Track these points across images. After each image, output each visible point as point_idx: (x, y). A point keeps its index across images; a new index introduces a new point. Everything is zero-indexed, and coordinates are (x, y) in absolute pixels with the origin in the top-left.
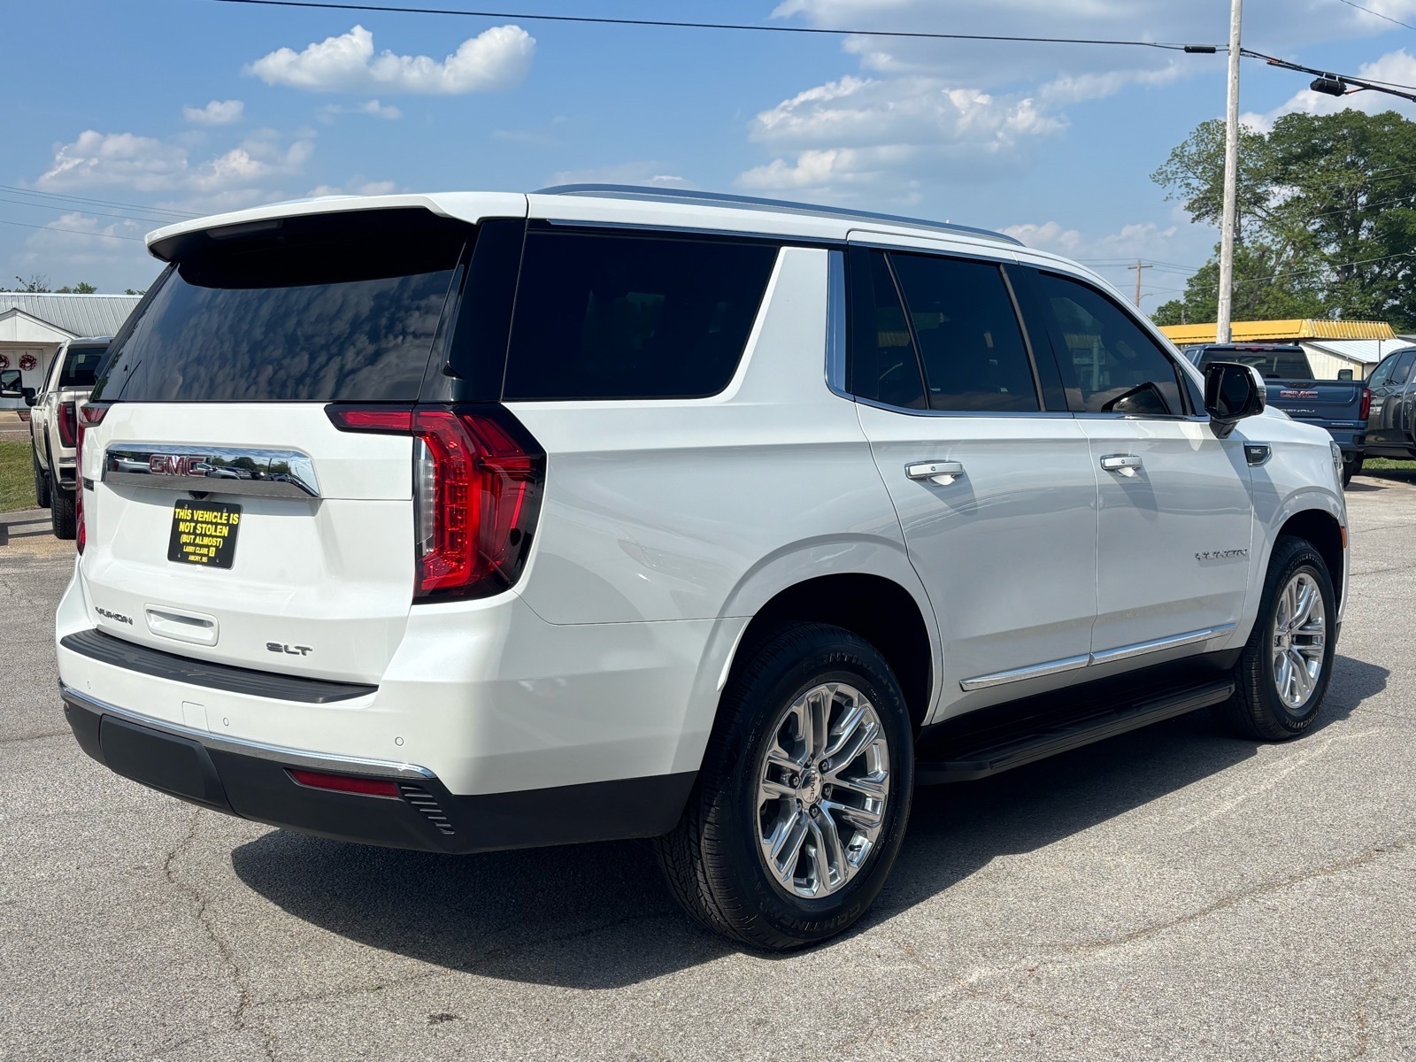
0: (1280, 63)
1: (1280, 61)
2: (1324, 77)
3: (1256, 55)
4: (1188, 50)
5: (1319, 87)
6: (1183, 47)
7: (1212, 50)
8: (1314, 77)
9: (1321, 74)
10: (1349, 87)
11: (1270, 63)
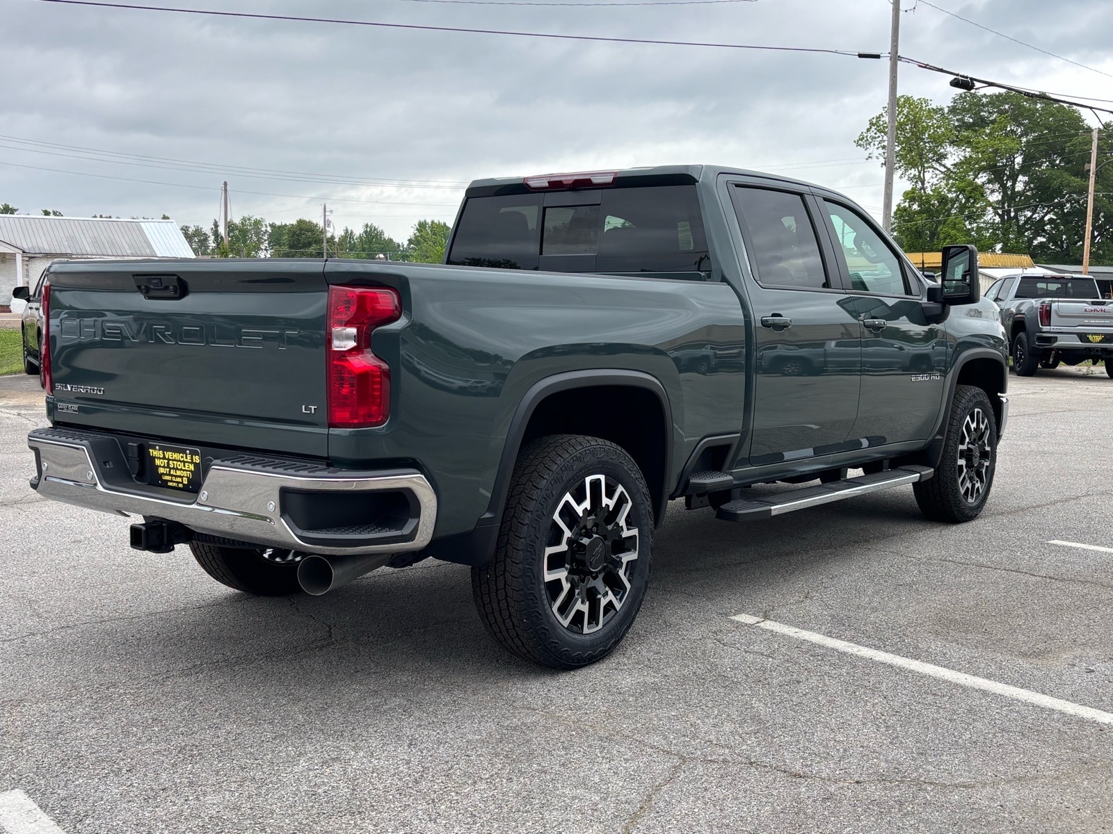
0: (926, 67)
1: (928, 65)
2: (961, 78)
3: (909, 61)
4: (861, 56)
5: (955, 84)
6: (857, 54)
7: (878, 57)
8: (953, 77)
9: (958, 75)
10: (977, 85)
11: (920, 66)
